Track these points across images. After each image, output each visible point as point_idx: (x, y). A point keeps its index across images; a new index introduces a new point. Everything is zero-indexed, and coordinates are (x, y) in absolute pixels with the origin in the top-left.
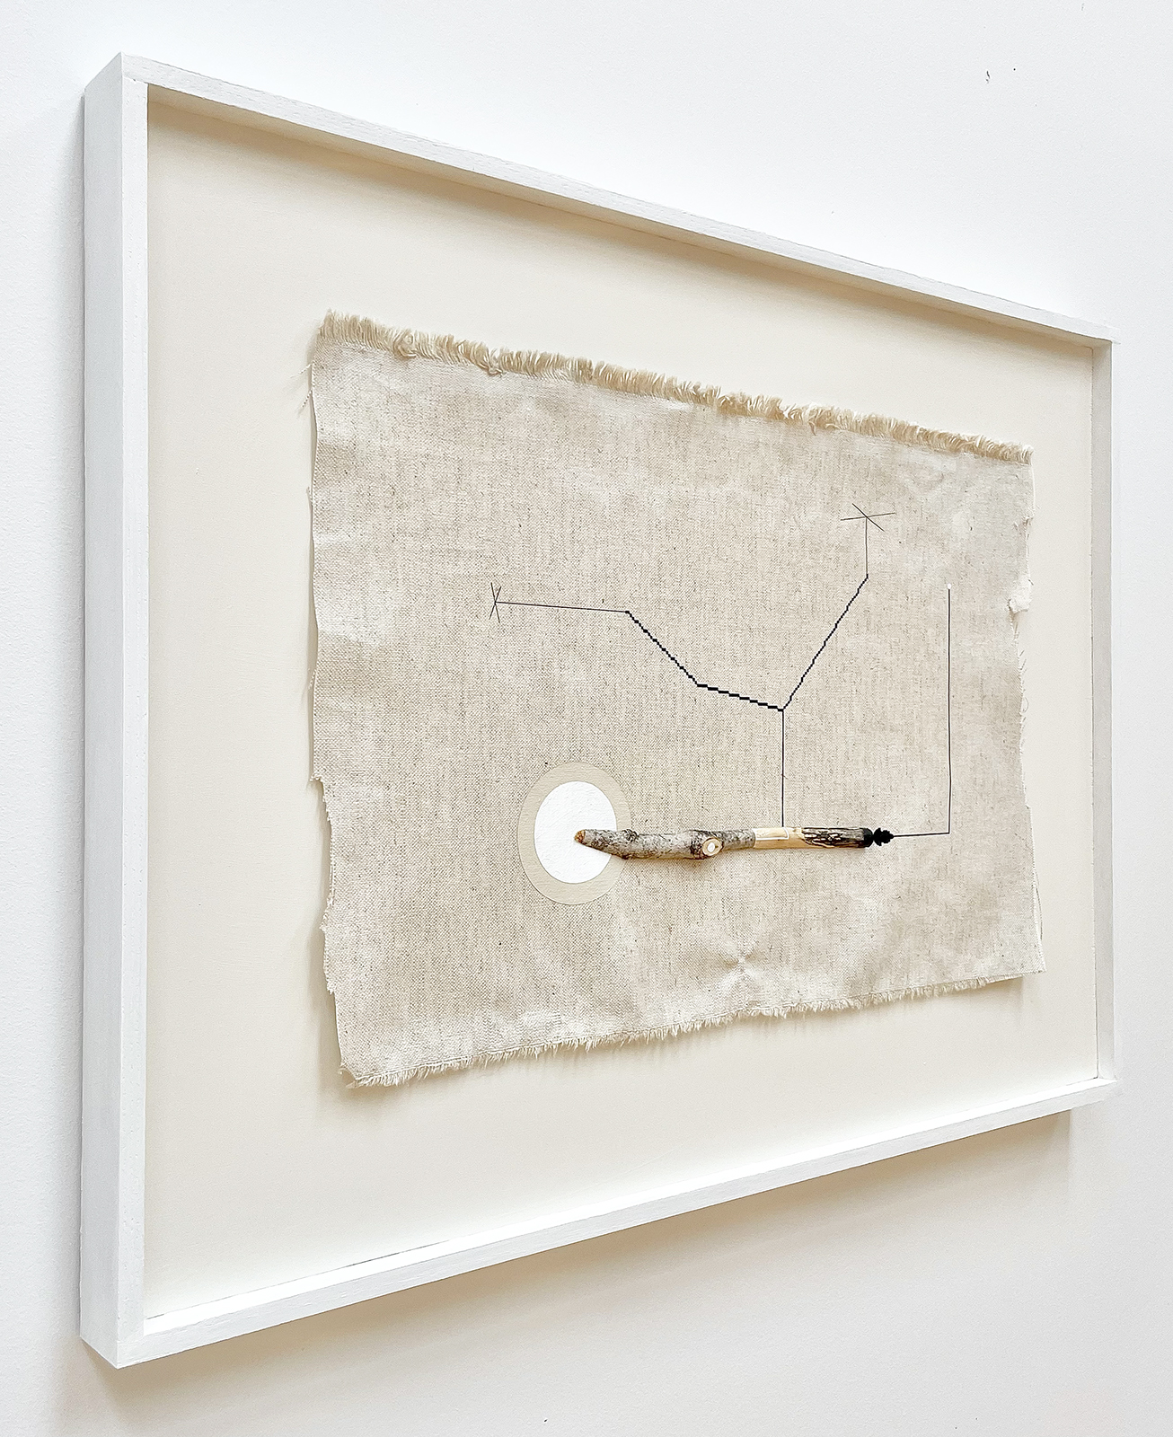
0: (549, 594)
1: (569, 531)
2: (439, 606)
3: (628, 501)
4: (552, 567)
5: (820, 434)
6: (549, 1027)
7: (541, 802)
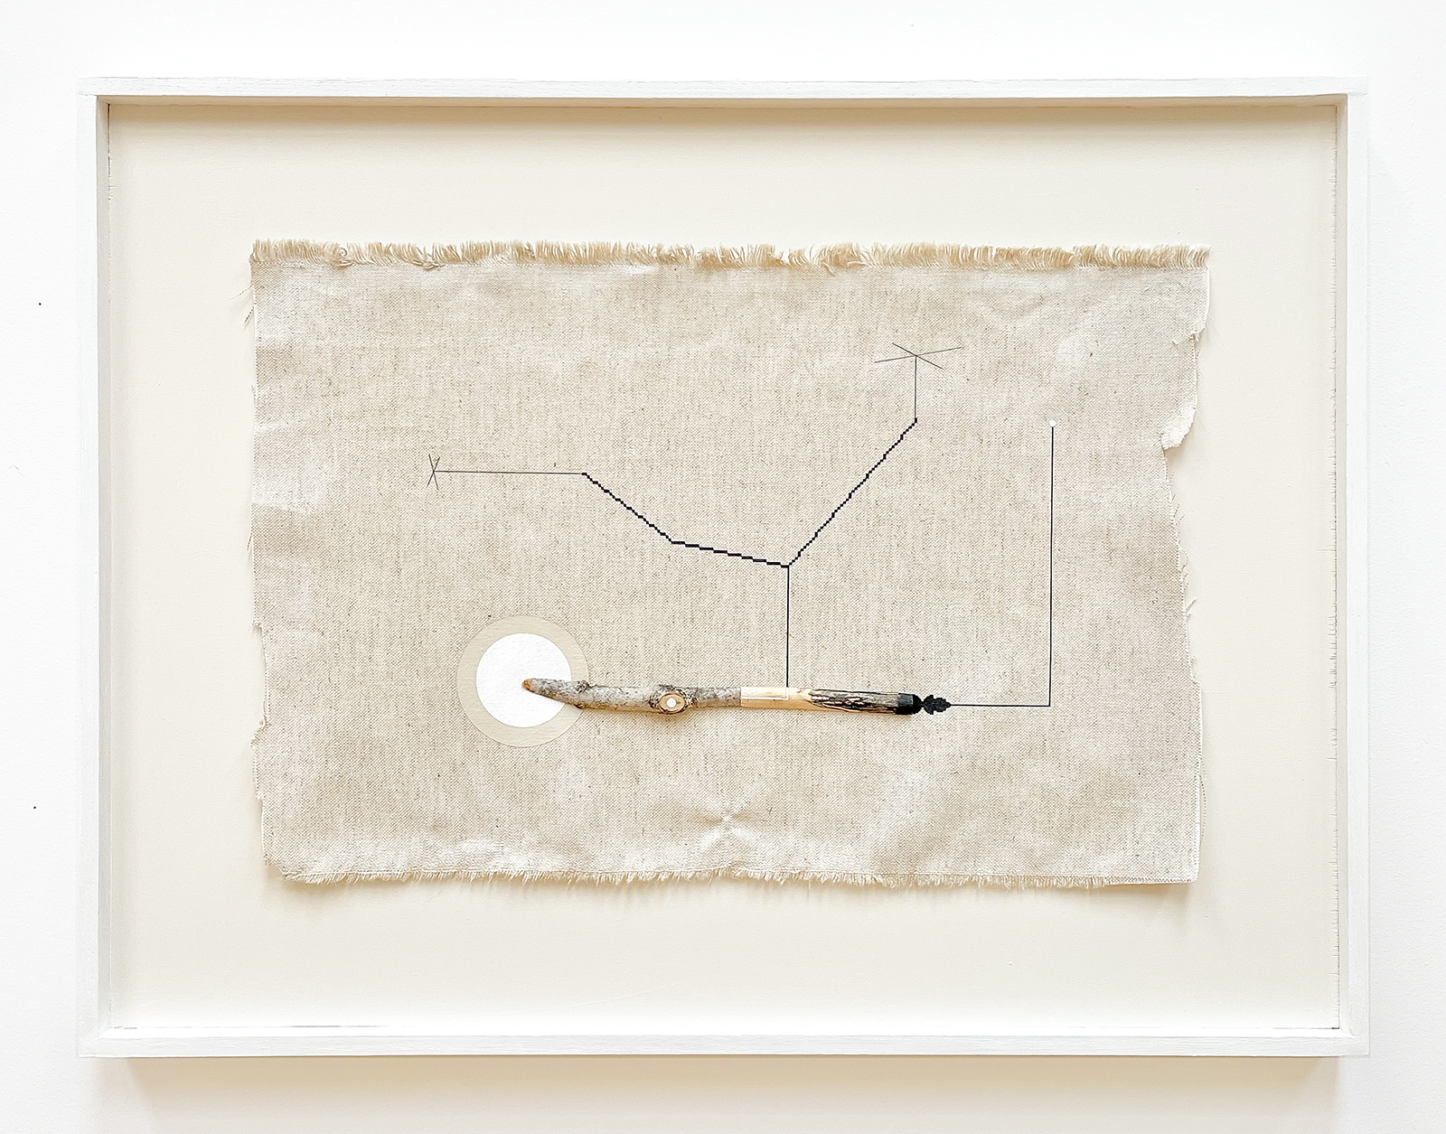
0: (492, 462)
1: (515, 402)
2: (374, 478)
3: (584, 368)
4: (496, 435)
5: (842, 274)
6: (490, 856)
7: (484, 651)
